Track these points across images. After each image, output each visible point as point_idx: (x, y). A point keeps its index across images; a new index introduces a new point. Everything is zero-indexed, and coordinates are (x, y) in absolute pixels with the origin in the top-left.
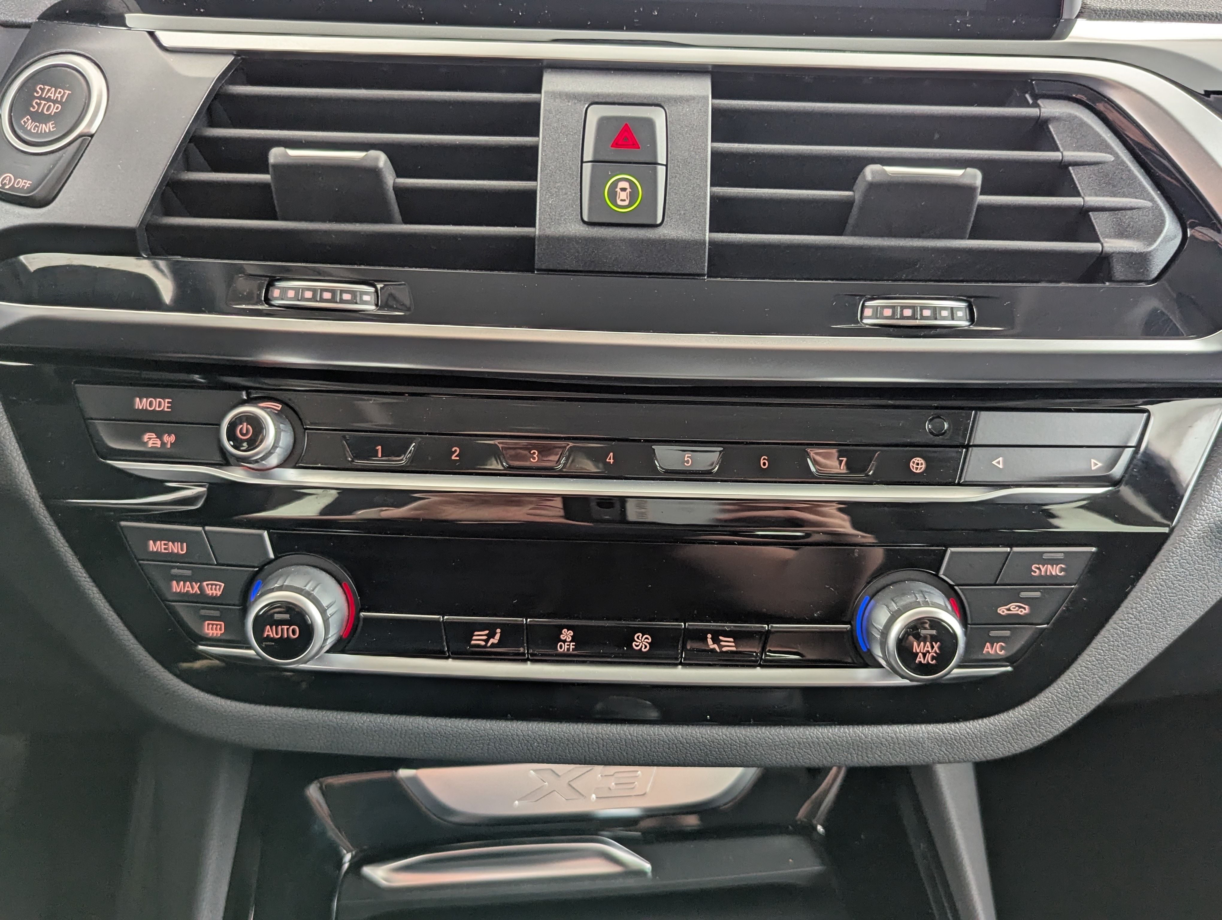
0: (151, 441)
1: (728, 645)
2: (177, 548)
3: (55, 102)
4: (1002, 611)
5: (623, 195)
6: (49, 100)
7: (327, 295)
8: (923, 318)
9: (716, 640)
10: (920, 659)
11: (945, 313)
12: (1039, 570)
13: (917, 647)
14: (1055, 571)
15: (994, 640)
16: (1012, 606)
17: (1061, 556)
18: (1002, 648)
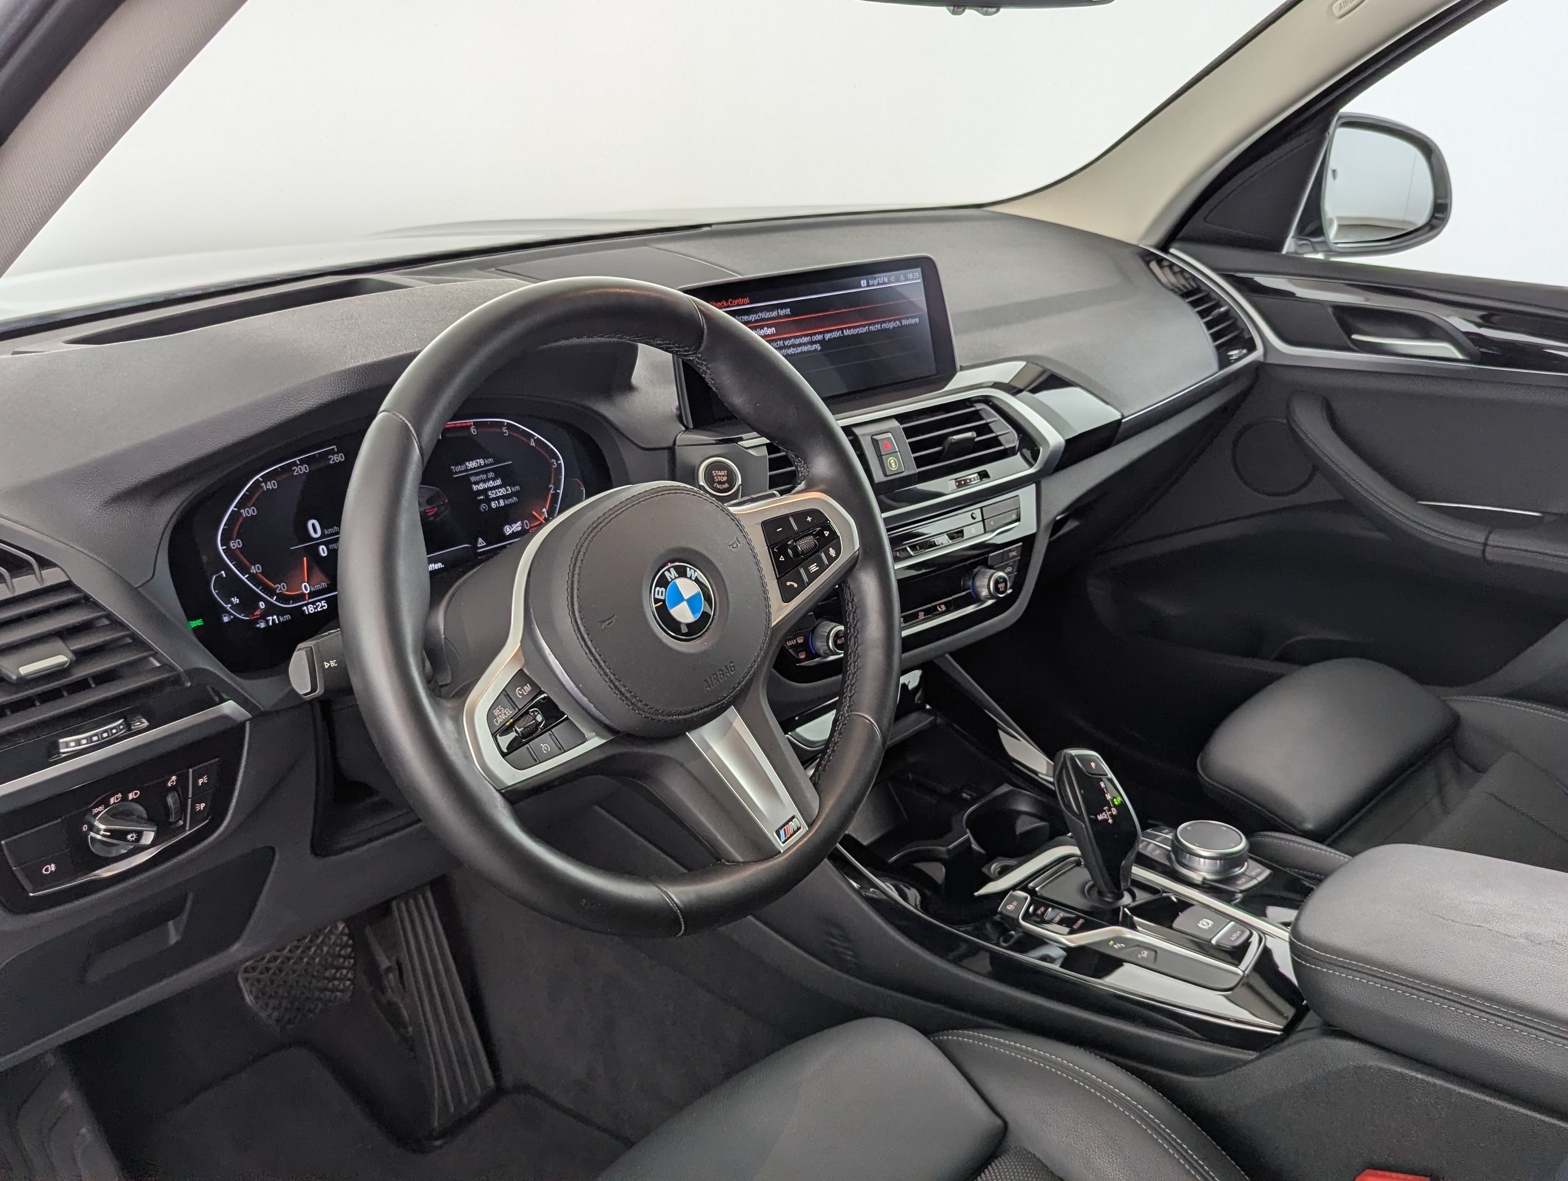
1: (943, 608)
3: (723, 476)
5: (893, 464)
6: (720, 476)
10: (1001, 590)
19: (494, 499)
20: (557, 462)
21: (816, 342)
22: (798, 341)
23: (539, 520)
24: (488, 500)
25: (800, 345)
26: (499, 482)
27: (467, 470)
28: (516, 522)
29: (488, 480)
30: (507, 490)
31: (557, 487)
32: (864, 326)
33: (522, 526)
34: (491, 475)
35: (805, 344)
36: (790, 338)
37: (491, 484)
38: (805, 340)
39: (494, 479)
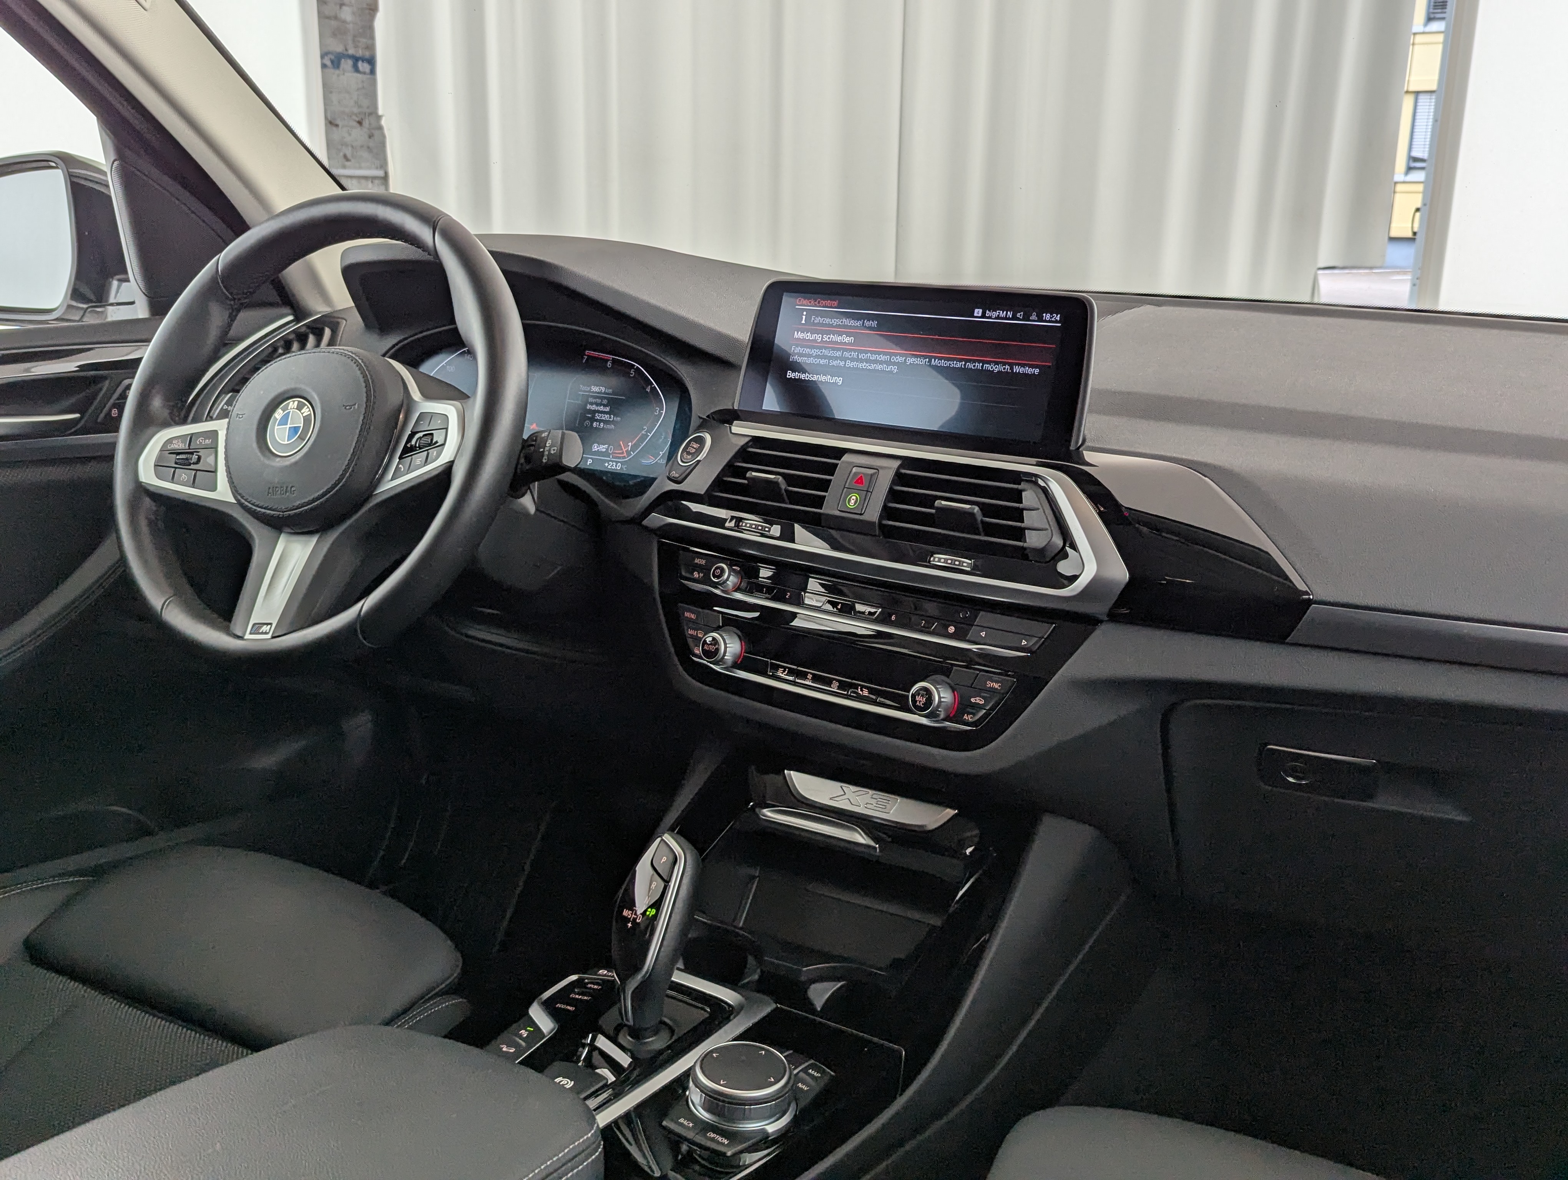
0: (696, 575)
1: (866, 693)
2: (693, 616)
3: (694, 448)
4: (973, 700)
5: (853, 501)
7: (760, 528)
8: (955, 564)
9: (862, 690)
11: (965, 564)
12: (990, 684)
13: (918, 698)
14: (996, 686)
15: (969, 713)
16: (978, 698)
17: (1000, 680)
18: (971, 718)
19: (597, 420)
20: (659, 411)
21: (894, 364)
22: (874, 357)
23: (622, 449)
24: (593, 419)
25: (876, 362)
26: (607, 409)
27: (590, 392)
28: (604, 445)
29: (601, 405)
30: (610, 418)
31: (649, 431)
32: (961, 360)
33: (607, 449)
34: (605, 402)
35: (881, 363)
36: (866, 352)
37: (601, 408)
38: (883, 358)
39: (605, 406)
